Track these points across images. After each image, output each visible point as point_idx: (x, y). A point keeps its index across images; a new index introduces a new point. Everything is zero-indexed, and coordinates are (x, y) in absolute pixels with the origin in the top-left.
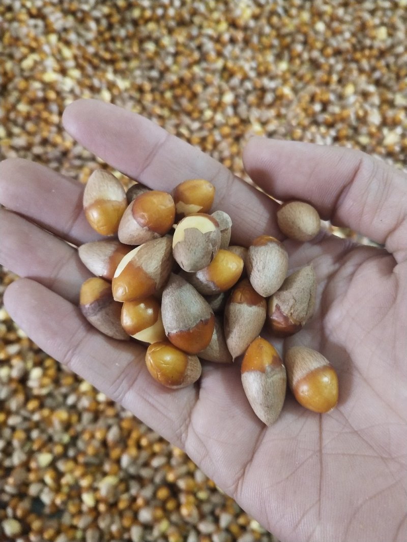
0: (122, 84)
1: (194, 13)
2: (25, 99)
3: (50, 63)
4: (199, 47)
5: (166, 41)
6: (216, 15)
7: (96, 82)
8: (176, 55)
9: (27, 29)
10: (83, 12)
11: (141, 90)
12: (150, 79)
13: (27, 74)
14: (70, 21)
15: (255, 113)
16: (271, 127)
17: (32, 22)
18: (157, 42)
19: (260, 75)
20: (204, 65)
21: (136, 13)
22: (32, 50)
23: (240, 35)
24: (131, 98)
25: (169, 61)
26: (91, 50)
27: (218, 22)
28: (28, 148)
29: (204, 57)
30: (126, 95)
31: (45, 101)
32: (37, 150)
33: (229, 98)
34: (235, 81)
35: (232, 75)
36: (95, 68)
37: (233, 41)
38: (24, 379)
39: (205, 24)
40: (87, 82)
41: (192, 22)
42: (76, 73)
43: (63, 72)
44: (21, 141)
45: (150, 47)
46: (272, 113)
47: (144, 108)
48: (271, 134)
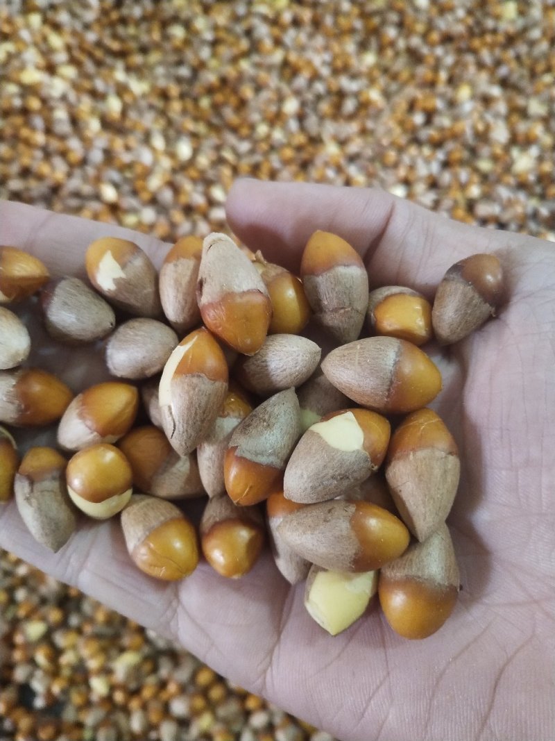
0: (138, 87)
3: (32, 56)
4: (249, 33)
5: (200, 23)
7: (100, 85)
8: (215, 43)
11: (164, 95)
12: (179, 80)
15: (329, 129)
16: (353, 148)
18: (187, 25)
19: (336, 72)
20: (256, 58)
22: (4, 37)
23: (307, 15)
24: (151, 107)
25: (205, 53)
26: (91, 37)
28: (1, 182)
29: (255, 47)
30: (143, 103)
31: (25, 112)
32: (15, 184)
33: (291, 106)
34: (301, 81)
35: (295, 73)
36: (99, 63)
37: (296, 23)
40: (87, 84)
42: (70, 72)
43: (51, 69)
45: (178, 32)
46: (354, 127)
47: (170, 123)
48: (352, 159)
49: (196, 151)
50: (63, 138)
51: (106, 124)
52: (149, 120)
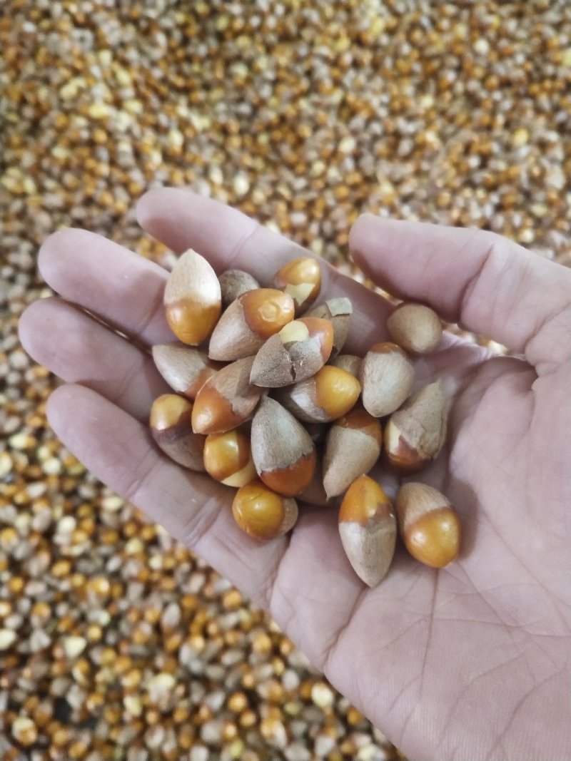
0: (200, 122)
1: (303, 23)
2: (63, 142)
3: (101, 91)
4: (309, 73)
5: (262, 63)
6: (334, 28)
7: (163, 119)
8: (276, 83)
9: (71, 42)
10: (148, 19)
11: (225, 131)
12: (239, 117)
13: (67, 106)
14: (130, 33)
15: (384, 169)
16: (407, 189)
17: (77, 33)
18: (250, 64)
19: (393, 113)
20: (315, 98)
21: (222, 23)
22: (76, 73)
23: (367, 57)
24: (211, 142)
25: (266, 91)
26: (157, 73)
27: (336, 37)
28: (66, 209)
29: (315, 87)
30: (204, 138)
31: (92, 144)
32: (78, 212)
33: (348, 145)
34: (358, 122)
35: (353, 113)
36: (163, 99)
37: (356, 64)
38: (49, 533)
39: (318, 39)
40: (150, 119)
41: (299, 37)
42: (136, 106)
43: (118, 104)
44: (56, 199)
45: (240, 71)
46: (409, 168)
47: (228, 157)
48: (406, 199)
49: (253, 186)
50: (126, 170)
51: (167, 157)
52: (208, 155)
